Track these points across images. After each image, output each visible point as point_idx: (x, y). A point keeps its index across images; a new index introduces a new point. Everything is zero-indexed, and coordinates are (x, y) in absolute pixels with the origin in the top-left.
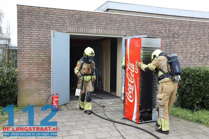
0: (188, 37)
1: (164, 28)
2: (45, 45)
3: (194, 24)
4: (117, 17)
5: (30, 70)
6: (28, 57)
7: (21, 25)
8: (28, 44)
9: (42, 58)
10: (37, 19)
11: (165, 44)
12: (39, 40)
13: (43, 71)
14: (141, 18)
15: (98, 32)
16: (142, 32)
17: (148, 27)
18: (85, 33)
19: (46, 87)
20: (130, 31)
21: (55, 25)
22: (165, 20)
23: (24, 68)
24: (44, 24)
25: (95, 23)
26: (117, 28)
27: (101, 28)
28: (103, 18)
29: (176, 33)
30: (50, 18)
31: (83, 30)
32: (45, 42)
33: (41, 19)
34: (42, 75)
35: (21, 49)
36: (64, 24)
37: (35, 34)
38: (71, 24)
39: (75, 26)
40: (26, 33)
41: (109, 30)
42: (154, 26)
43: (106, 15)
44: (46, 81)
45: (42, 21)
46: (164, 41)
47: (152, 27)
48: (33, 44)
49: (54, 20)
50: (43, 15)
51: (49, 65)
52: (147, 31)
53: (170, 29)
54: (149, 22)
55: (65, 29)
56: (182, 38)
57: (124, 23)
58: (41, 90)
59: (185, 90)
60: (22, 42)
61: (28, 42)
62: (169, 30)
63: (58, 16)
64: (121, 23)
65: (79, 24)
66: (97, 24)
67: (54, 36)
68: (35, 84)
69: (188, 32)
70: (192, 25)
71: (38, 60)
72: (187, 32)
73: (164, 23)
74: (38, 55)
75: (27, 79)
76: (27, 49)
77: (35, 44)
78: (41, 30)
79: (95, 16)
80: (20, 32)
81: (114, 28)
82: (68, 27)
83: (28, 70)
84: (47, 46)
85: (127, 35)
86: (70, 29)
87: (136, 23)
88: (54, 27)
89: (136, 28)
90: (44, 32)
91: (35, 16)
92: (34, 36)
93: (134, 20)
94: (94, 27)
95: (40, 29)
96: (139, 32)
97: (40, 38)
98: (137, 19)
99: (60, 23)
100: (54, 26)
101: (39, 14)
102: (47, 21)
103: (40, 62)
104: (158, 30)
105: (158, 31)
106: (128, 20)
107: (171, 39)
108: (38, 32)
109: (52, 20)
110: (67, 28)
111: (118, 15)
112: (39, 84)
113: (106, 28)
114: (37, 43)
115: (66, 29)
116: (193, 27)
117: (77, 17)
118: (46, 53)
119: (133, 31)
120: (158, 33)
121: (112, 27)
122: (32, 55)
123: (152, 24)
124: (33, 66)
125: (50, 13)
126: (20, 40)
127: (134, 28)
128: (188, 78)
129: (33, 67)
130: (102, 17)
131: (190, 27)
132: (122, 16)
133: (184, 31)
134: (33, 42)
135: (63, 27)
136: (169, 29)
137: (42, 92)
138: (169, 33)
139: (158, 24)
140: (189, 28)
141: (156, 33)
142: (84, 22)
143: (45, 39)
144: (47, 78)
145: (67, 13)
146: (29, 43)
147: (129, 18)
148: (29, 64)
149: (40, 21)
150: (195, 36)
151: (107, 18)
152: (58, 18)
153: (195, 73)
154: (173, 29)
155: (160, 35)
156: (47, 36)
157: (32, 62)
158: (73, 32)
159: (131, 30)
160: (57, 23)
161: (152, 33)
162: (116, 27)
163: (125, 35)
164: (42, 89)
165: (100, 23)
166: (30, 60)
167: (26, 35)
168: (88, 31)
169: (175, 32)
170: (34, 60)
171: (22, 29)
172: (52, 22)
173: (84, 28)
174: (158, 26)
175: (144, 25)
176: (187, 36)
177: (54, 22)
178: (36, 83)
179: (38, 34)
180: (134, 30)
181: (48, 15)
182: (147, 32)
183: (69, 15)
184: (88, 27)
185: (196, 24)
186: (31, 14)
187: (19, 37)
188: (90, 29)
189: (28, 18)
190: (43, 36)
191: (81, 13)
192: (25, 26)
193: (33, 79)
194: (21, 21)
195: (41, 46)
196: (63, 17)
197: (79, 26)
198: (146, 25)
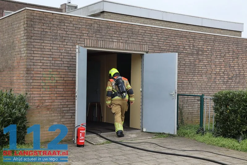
0: (212, 54)
1: (188, 43)
2: (59, 62)
3: (219, 39)
4: (139, 29)
5: (41, 96)
6: (39, 78)
7: (32, 36)
8: (39, 61)
9: (56, 79)
10: (49, 28)
11: (189, 63)
12: (53, 56)
13: (56, 97)
14: (165, 30)
15: (119, 47)
16: (165, 48)
17: (172, 42)
18: (105, 48)
19: (59, 117)
20: (153, 47)
21: (71, 37)
22: (189, 33)
23: (34, 93)
24: (59, 35)
25: (115, 35)
26: (139, 43)
27: (122, 42)
28: (124, 29)
29: (200, 49)
30: (65, 27)
31: (103, 44)
32: (59, 59)
33: (55, 28)
34: (56, 101)
35: (31, 68)
36: (81, 36)
37: (48, 47)
38: (89, 36)
39: (93, 38)
40: (36, 47)
41: (130, 44)
42: (178, 40)
43: (127, 26)
44: (59, 110)
45: (56, 31)
46: (188, 58)
47: (176, 42)
48: (45, 62)
49: (70, 30)
50: (57, 23)
51: (64, 89)
53: (194, 44)
54: (172, 35)
55: (82, 42)
56: (206, 56)
57: (147, 37)
58: (53, 121)
59: (228, 117)
60: (32, 58)
61: (39, 58)
62: (194, 46)
63: (75, 26)
64: (144, 36)
65: (98, 36)
66: (118, 37)
67: (79, 52)
68: (46, 113)
69: (213, 48)
70: (216, 40)
71: (51, 81)
72: (211, 48)
73: (188, 37)
74: (50, 76)
75: (38, 106)
76: (38, 67)
77: (47, 62)
78: (54, 42)
79: (115, 27)
80: (30, 45)
81: (136, 42)
82: (86, 40)
83: (39, 96)
84: (62, 64)
85: (149, 51)
86: (88, 42)
87: (159, 36)
88: (69, 40)
89: (159, 43)
90: (58, 46)
91: (47, 25)
92: (47, 50)
93: (156, 33)
94: (115, 40)
95: (53, 41)
96: (162, 47)
97: (54, 53)
98: (160, 31)
99: (77, 34)
100: (69, 38)
101: (52, 23)
102: (62, 32)
103: (53, 84)
104: (182, 45)
106: (151, 32)
107: (195, 57)
108: (52, 45)
109: (67, 30)
110: (84, 41)
111: (141, 26)
112: (52, 113)
113: (127, 42)
114: (50, 60)
115: (83, 43)
116: (217, 42)
117: (96, 28)
118: (61, 73)
119: (155, 46)
120: (182, 49)
121: (133, 41)
122: (44, 76)
123: (176, 38)
124: (44, 89)
125: (66, 22)
126: (30, 55)
127: (157, 42)
128: (231, 103)
129: (45, 91)
130: (123, 28)
131: (215, 42)
132: (144, 27)
133: (208, 47)
134: (45, 59)
135: (80, 40)
136: (193, 45)
138: (193, 49)
139: (182, 38)
140: (213, 44)
141: (180, 49)
142: (104, 34)
143: (60, 55)
144: (61, 105)
145: (85, 21)
146: (41, 60)
147: (152, 30)
148: (40, 87)
149: (54, 31)
150: (219, 53)
151: (129, 30)
152: (74, 28)
154: (197, 44)
155: (184, 51)
156: (62, 51)
157: (44, 84)
158: (92, 47)
159: (153, 45)
160: (74, 35)
161: (176, 49)
162: (138, 40)
163: (147, 51)
164: (55, 120)
165: (121, 36)
166: (41, 81)
167: (37, 49)
168: (108, 45)
169: (199, 48)
170: (46, 81)
171: (33, 41)
172: (68, 33)
173: (104, 41)
174: (182, 41)
175: (168, 39)
176: (211, 53)
177: (70, 33)
178: (48, 112)
179: (51, 48)
180: (157, 45)
181: (63, 24)
182: (171, 48)
183: (87, 24)
184: (108, 40)
185: (220, 39)
186: (44, 22)
187: (29, 52)
188: (110, 42)
189: (39, 26)
190: (57, 51)
191: (99, 22)
192: (36, 38)
193: (45, 107)
194: (31, 30)
195: (55, 63)
196: (80, 26)
197: (98, 39)
198: (169, 39)
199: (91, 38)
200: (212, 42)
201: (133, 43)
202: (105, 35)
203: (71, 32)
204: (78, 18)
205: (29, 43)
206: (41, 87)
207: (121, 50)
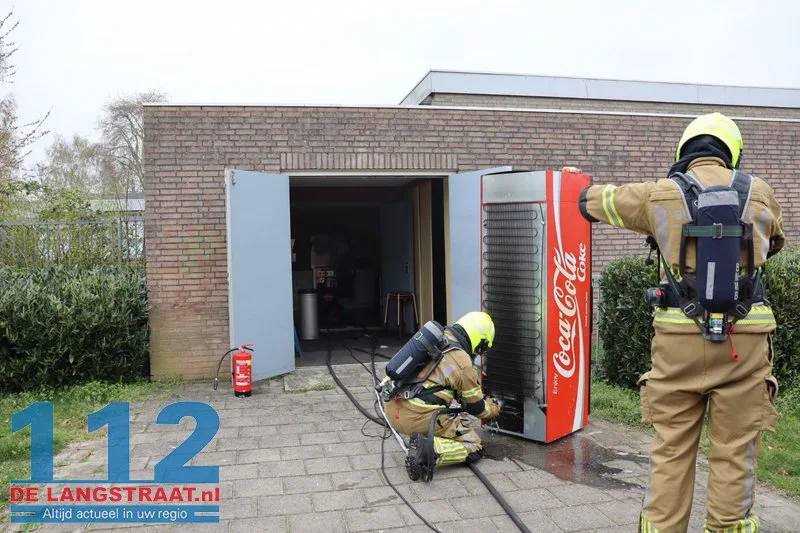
0: (658, 165)
1: (580, 142)
3: (676, 125)
4: (428, 117)
5: (181, 282)
6: (174, 246)
7: (155, 159)
8: (173, 210)
9: (213, 245)
10: (194, 138)
12: (204, 197)
13: (215, 284)
14: (506, 114)
15: (373, 165)
16: (510, 157)
17: (529, 141)
18: (334, 170)
20: (472, 157)
21: (246, 153)
22: (580, 116)
23: (165, 276)
24: (216, 150)
25: (362, 139)
26: (430, 151)
27: (380, 153)
28: (386, 122)
29: (618, 154)
30: (232, 132)
31: (328, 161)
34: (214, 293)
35: (156, 225)
36: (270, 147)
37: (191, 180)
38: (291, 147)
39: (303, 150)
40: (166, 180)
41: (405, 155)
42: (547, 136)
43: (395, 114)
45: (209, 144)
47: (541, 141)
48: (188, 210)
49: (243, 138)
50: (213, 126)
52: (525, 154)
53: (599, 143)
54: (528, 125)
55: (273, 162)
56: (638, 170)
57: (453, 134)
58: (210, 336)
59: (617, 331)
60: (157, 204)
61: (172, 204)
62: (597, 148)
63: (256, 127)
64: (442, 134)
65: (314, 144)
66: (369, 142)
67: (234, 184)
68: (194, 319)
69: (658, 149)
71: (202, 252)
72: (653, 149)
73: (579, 126)
74: (200, 239)
75: (174, 305)
76: (172, 222)
77: (192, 210)
78: (206, 168)
79: (361, 119)
80: (151, 177)
81: (422, 150)
82: (283, 155)
83: (175, 283)
85: (461, 167)
86: (289, 160)
87: (489, 129)
89: (490, 146)
91: (189, 133)
92: (189, 185)
93: (481, 123)
94: (360, 150)
95: (203, 165)
96: (498, 157)
97: (206, 191)
98: (492, 119)
99: (260, 144)
100: (242, 156)
101: (200, 127)
102: (224, 144)
103: (207, 257)
104: (560, 147)
105: (559, 152)
106: (464, 123)
107: (603, 174)
108: (200, 173)
109: (237, 138)
110: (280, 158)
111: (433, 112)
112: (207, 320)
113: (396, 150)
114: (198, 207)
115: (278, 162)
116: (671, 134)
117: (308, 126)
119: (479, 154)
120: (563, 158)
121: (413, 148)
122: (185, 240)
123: (542, 130)
124: (187, 269)
125: (232, 120)
126: (153, 199)
127: (483, 146)
128: (623, 293)
129: (189, 272)
130: (383, 119)
131: (664, 134)
132: (442, 112)
133: (642, 149)
135: (269, 156)
136: (595, 145)
137: (214, 341)
138: (595, 155)
139: (559, 131)
140: (659, 139)
141: (555, 158)
142: (330, 138)
145: (280, 115)
146: (177, 207)
147: (465, 118)
148: (178, 265)
149: (205, 144)
151: (399, 122)
152: (254, 132)
153: (641, 277)
154: (609, 143)
157: (186, 258)
158: (299, 170)
159: (473, 153)
160: (252, 147)
161: (541, 157)
162: (427, 145)
163: (455, 167)
165: (377, 139)
166: (180, 252)
167: (167, 186)
168: (342, 161)
169: (615, 152)
170: (191, 252)
171: (158, 169)
172: (237, 144)
173: (330, 155)
174: (560, 136)
175: (516, 135)
176: (655, 161)
177: (243, 144)
178: (199, 318)
179: (199, 180)
180: (483, 151)
181: (226, 127)
182: (526, 157)
183: (286, 121)
184: (341, 150)
186: (179, 126)
187: (149, 192)
188: (348, 156)
189: (171, 138)
190: (213, 185)
191: (318, 112)
192: (164, 162)
193: (191, 307)
194: (154, 148)
195: (208, 212)
196: (268, 127)
197: (315, 150)
198: (520, 135)
199: (297, 150)
200: (656, 134)
201: (412, 151)
202: (334, 141)
203: (247, 141)
204: (263, 109)
205: (151, 174)
206: (180, 264)
207: (379, 170)
